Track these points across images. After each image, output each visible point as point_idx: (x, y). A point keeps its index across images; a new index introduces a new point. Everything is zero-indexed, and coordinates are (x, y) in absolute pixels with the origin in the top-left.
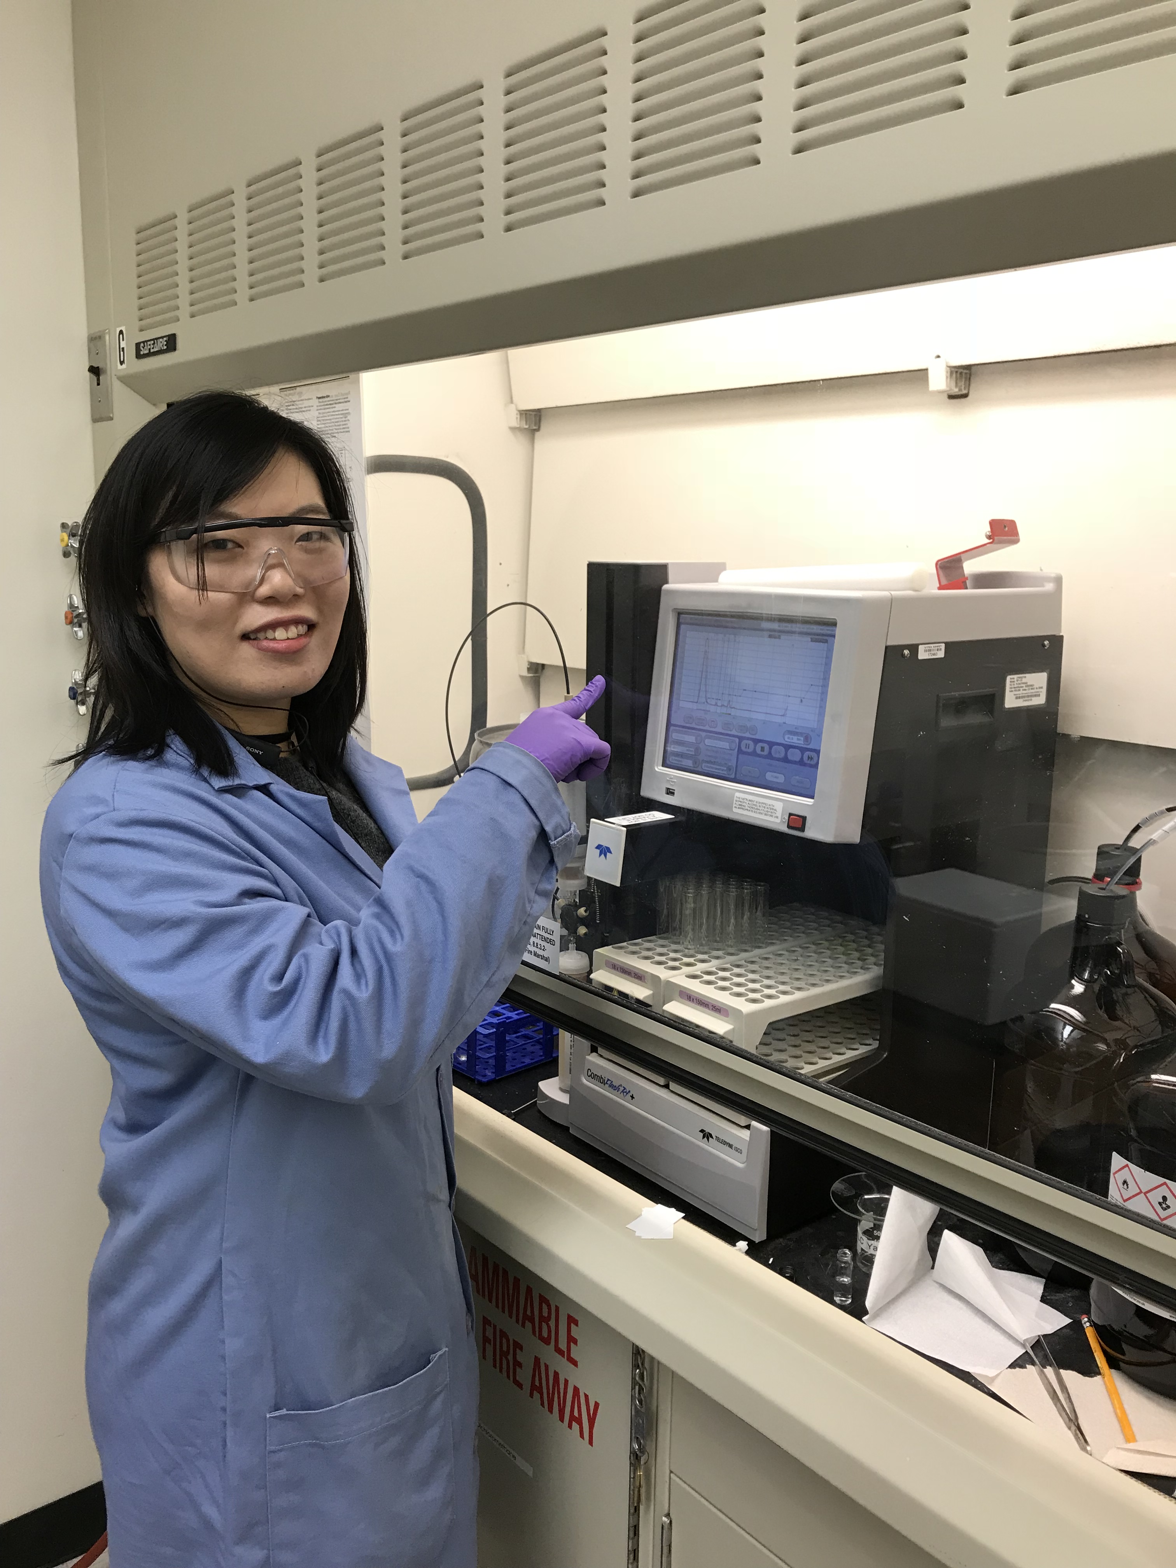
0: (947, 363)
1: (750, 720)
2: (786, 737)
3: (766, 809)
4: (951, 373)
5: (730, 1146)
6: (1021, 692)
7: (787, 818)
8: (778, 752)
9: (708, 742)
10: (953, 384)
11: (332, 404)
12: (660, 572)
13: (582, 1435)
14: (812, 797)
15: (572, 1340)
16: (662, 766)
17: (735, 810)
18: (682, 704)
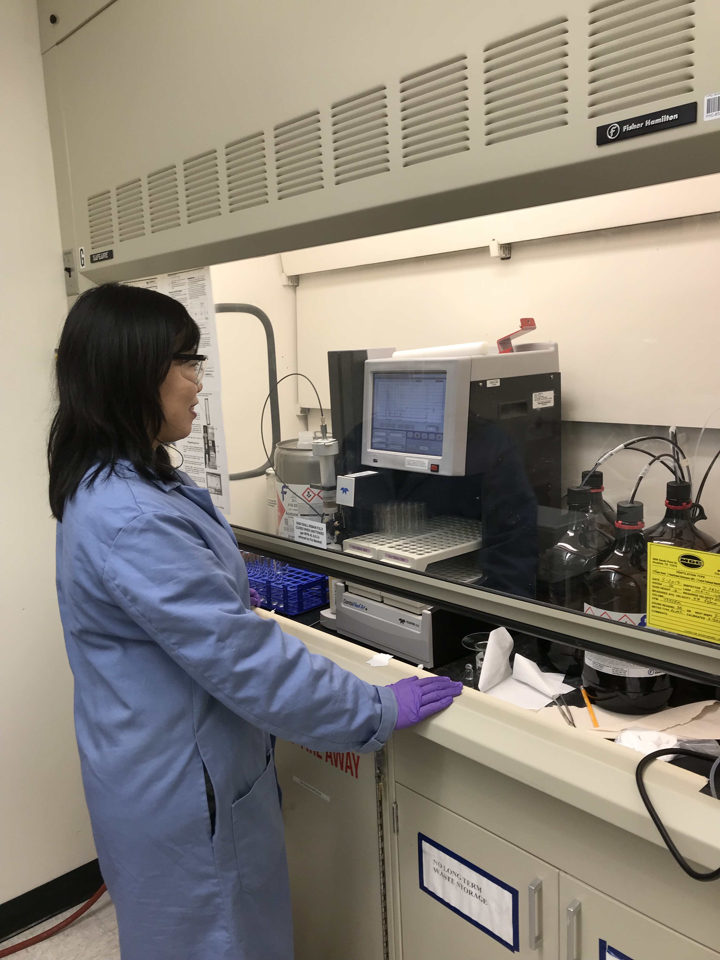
0: (498, 243)
1: (410, 422)
2: (428, 428)
3: (421, 464)
4: (501, 247)
5: (414, 624)
6: (541, 401)
7: (430, 467)
8: (424, 436)
9: (392, 435)
10: (502, 252)
11: (196, 281)
12: (363, 354)
13: (352, 775)
14: (441, 456)
16: (371, 449)
17: (406, 466)
18: (378, 418)
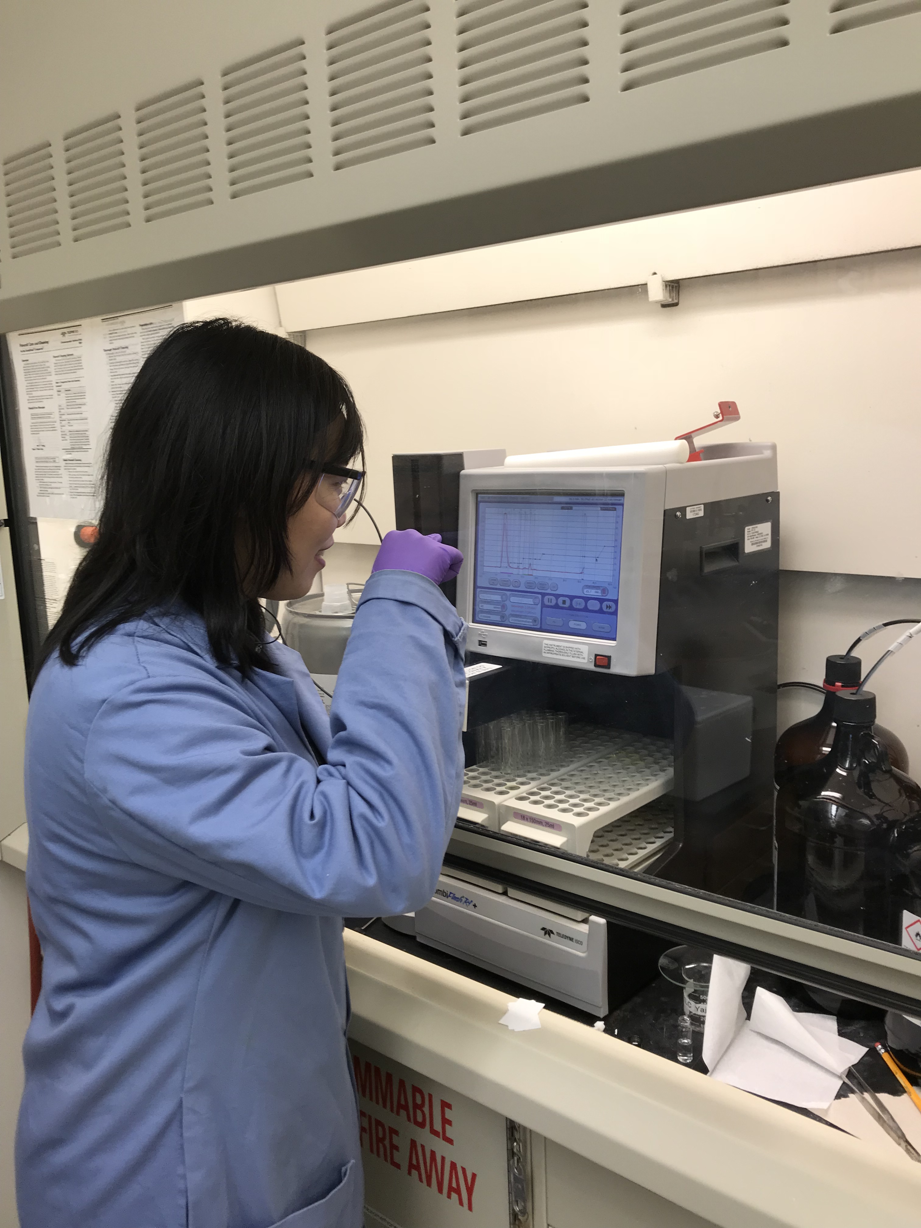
0: (662, 278)
1: (550, 579)
2: (585, 590)
3: (573, 653)
4: (666, 286)
5: (571, 939)
6: (755, 539)
7: (593, 658)
8: (579, 604)
9: (513, 599)
10: (668, 295)
12: (457, 459)
13: (461, 1203)
14: (614, 639)
15: (446, 1122)
16: (473, 622)
17: (544, 655)
18: (486, 569)
